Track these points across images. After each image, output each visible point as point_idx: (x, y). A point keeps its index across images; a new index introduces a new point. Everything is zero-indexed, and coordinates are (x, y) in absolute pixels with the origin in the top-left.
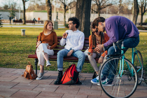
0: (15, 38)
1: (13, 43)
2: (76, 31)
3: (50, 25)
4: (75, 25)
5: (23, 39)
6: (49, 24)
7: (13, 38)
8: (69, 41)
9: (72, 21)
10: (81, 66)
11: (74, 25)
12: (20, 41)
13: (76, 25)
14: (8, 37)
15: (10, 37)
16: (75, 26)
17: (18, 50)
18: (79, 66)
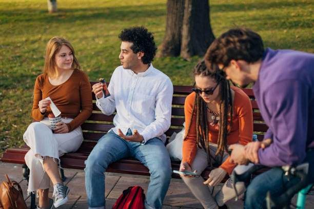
0: (31, 23)
1: (19, 45)
2: (143, 73)
3: (64, 55)
4: (140, 56)
5: (47, 27)
6: (61, 52)
7: (26, 24)
8: (123, 106)
9: (131, 44)
10: (160, 200)
11: (138, 54)
12: (39, 36)
13: (143, 55)
14: (16, 18)
15: (21, 18)
16: (140, 58)
17: (22, 76)
18: (154, 198)
